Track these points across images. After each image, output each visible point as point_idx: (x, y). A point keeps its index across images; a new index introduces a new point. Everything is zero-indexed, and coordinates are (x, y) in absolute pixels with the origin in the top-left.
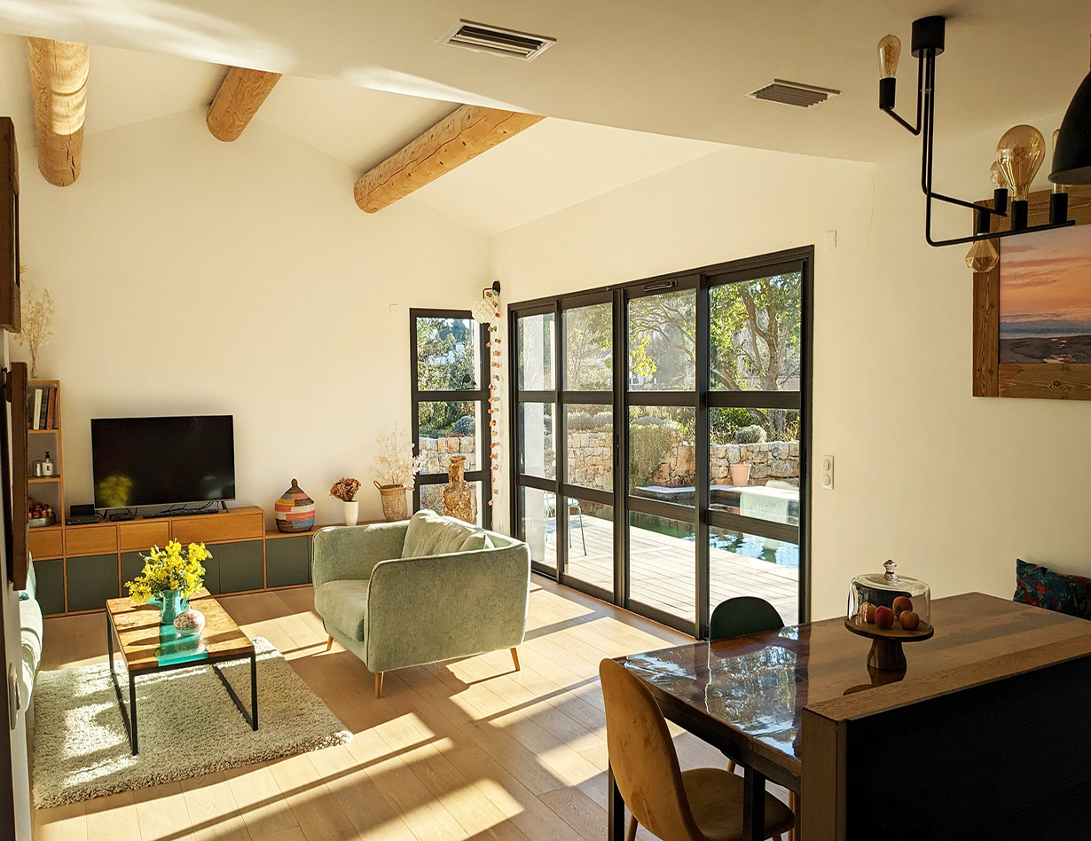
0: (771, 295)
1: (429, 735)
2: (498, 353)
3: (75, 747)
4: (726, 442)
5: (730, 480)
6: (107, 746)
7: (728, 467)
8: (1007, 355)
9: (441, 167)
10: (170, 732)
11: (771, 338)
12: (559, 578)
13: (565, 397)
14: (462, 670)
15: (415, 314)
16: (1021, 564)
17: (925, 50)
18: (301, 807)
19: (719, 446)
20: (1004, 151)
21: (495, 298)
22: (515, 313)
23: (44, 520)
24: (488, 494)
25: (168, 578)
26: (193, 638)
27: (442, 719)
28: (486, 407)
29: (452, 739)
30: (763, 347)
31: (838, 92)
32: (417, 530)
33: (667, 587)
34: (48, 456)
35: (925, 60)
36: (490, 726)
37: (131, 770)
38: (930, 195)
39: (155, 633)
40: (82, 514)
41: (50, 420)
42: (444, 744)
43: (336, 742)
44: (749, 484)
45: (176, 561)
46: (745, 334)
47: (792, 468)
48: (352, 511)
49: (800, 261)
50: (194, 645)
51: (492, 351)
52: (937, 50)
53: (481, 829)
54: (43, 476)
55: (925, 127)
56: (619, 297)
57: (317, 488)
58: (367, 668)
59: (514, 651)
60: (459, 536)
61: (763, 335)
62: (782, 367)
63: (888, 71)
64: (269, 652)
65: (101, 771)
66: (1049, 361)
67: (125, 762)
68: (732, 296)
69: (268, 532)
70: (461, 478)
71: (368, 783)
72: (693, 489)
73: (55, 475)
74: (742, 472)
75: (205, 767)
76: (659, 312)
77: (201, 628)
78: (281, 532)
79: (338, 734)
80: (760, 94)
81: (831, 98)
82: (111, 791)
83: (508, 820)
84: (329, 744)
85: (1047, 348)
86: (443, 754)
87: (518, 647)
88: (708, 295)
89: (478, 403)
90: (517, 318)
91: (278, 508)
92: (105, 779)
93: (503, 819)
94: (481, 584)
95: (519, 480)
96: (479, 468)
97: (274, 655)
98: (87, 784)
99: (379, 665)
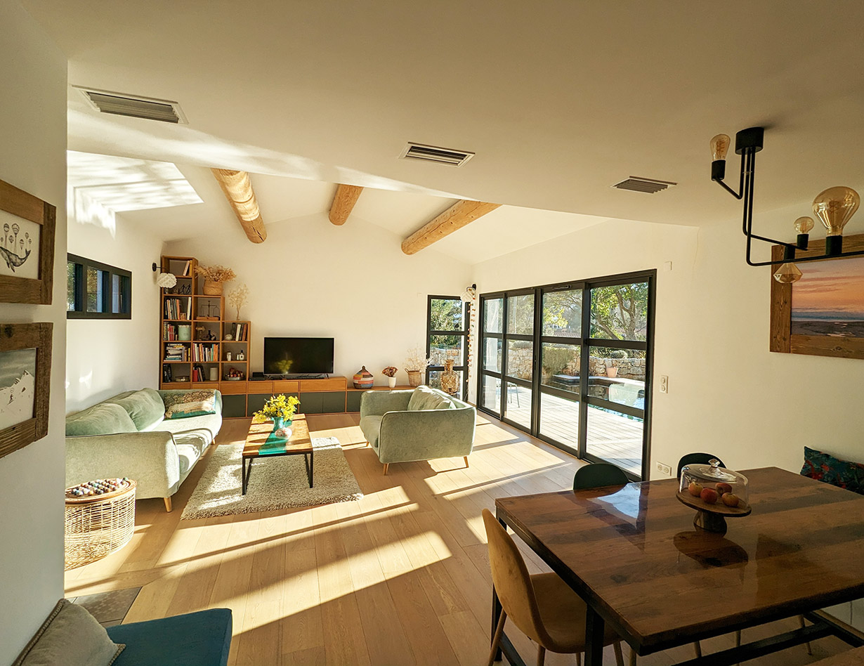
0: (632, 294)
1: (407, 500)
2: (474, 315)
3: (216, 487)
4: (605, 357)
5: (606, 374)
6: (233, 488)
7: (605, 369)
8: (796, 330)
9: (441, 235)
10: (267, 484)
11: (631, 311)
12: (501, 418)
13: (507, 337)
14: (435, 464)
15: (430, 297)
16: (807, 451)
17: (747, 149)
18: (321, 535)
19: (601, 359)
20: (820, 204)
21: (473, 292)
22: (483, 298)
23: (239, 378)
24: (466, 376)
25: (277, 411)
26: (284, 441)
27: (418, 492)
28: (467, 338)
29: (419, 504)
30: (627, 315)
31: (675, 184)
32: (416, 395)
33: (563, 427)
34: (242, 352)
35: (746, 156)
36: (444, 499)
37: (238, 503)
38: (750, 236)
39: (266, 436)
40: (257, 376)
41: (244, 338)
42: (413, 506)
43: (353, 499)
44: (617, 377)
45: (282, 404)
46: (617, 309)
47: (642, 371)
48: (393, 382)
49: (649, 277)
50: (284, 445)
51: (471, 314)
52: (757, 148)
53: (422, 565)
54: (239, 360)
55: (746, 193)
56: (539, 293)
57: (375, 370)
58: (379, 460)
59: (466, 458)
60: (438, 400)
61: (627, 311)
62: (637, 324)
63: (718, 155)
64: (335, 445)
65: (223, 502)
66: (832, 335)
67: (237, 498)
68: (610, 293)
69: (348, 388)
70: (451, 369)
71: (363, 525)
72: (579, 378)
73: (245, 360)
74: (613, 372)
75: (277, 506)
76: (570, 299)
77: (289, 437)
78: (356, 388)
79: (354, 495)
80: (619, 186)
81: (670, 188)
82: (223, 514)
83: (440, 561)
84: (349, 500)
85: (831, 328)
86: (411, 513)
87: (468, 457)
88: (590, 293)
89: (463, 337)
90: (484, 300)
91: (354, 378)
92: (222, 507)
93: (437, 560)
94: (446, 425)
95: (482, 371)
96: (462, 365)
97: (337, 447)
98: (211, 509)
99: (386, 460)
